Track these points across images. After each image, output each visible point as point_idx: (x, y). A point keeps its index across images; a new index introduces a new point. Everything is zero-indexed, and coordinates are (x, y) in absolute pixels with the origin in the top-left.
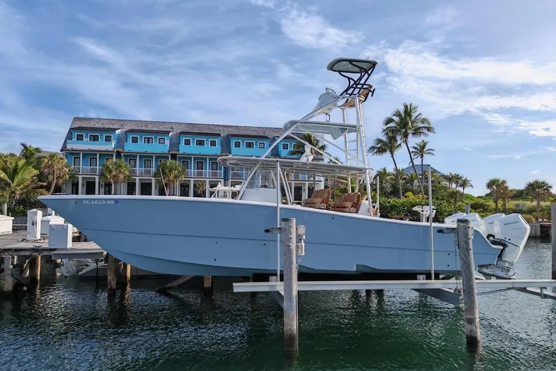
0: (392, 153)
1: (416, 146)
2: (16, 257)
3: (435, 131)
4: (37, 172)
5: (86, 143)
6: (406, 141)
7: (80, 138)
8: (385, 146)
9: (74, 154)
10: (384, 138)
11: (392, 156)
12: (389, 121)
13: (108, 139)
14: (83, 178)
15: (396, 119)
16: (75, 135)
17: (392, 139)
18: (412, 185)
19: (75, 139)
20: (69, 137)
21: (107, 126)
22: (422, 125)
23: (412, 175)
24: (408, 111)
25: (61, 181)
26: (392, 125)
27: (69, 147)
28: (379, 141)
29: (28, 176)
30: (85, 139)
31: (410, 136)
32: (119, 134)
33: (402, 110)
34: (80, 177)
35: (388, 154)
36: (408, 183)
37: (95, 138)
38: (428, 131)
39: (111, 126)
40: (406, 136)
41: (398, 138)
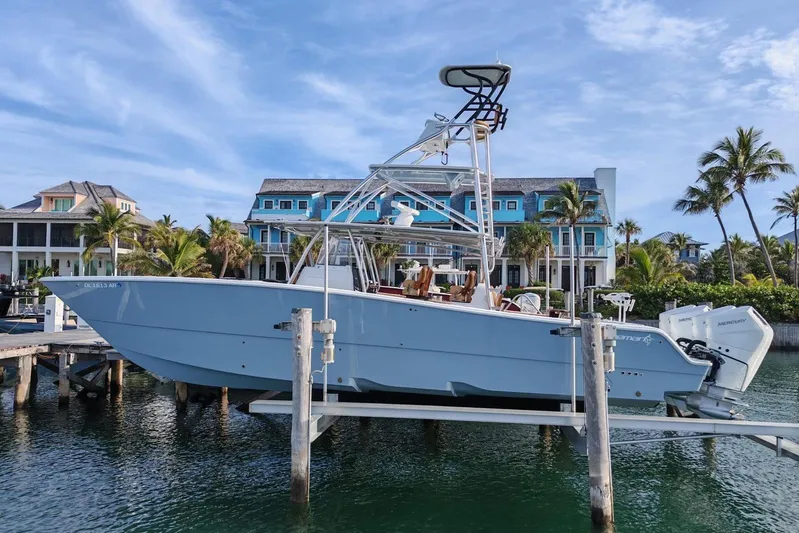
0: (717, 211)
1: (785, 197)
2: (72, 355)
3: (796, 169)
4: (202, 250)
5: (276, 212)
6: (740, 189)
7: (268, 206)
8: (705, 199)
9: (261, 227)
10: (703, 186)
11: (717, 216)
12: (711, 157)
13: (303, 206)
14: (271, 258)
15: (724, 154)
16: (263, 201)
17: (717, 187)
18: (788, 262)
19: (262, 208)
20: (256, 206)
21: (304, 189)
22: (771, 162)
23: (788, 246)
24: (745, 142)
25: (242, 262)
26: (715, 164)
27: (254, 218)
28: (693, 191)
29: (192, 256)
30: (274, 207)
31: (748, 181)
32: (318, 199)
33: (735, 140)
34: (268, 257)
35: (709, 213)
36: (780, 259)
37: (287, 206)
38: (783, 170)
39: (308, 189)
40: (741, 181)
41: (730, 184)
